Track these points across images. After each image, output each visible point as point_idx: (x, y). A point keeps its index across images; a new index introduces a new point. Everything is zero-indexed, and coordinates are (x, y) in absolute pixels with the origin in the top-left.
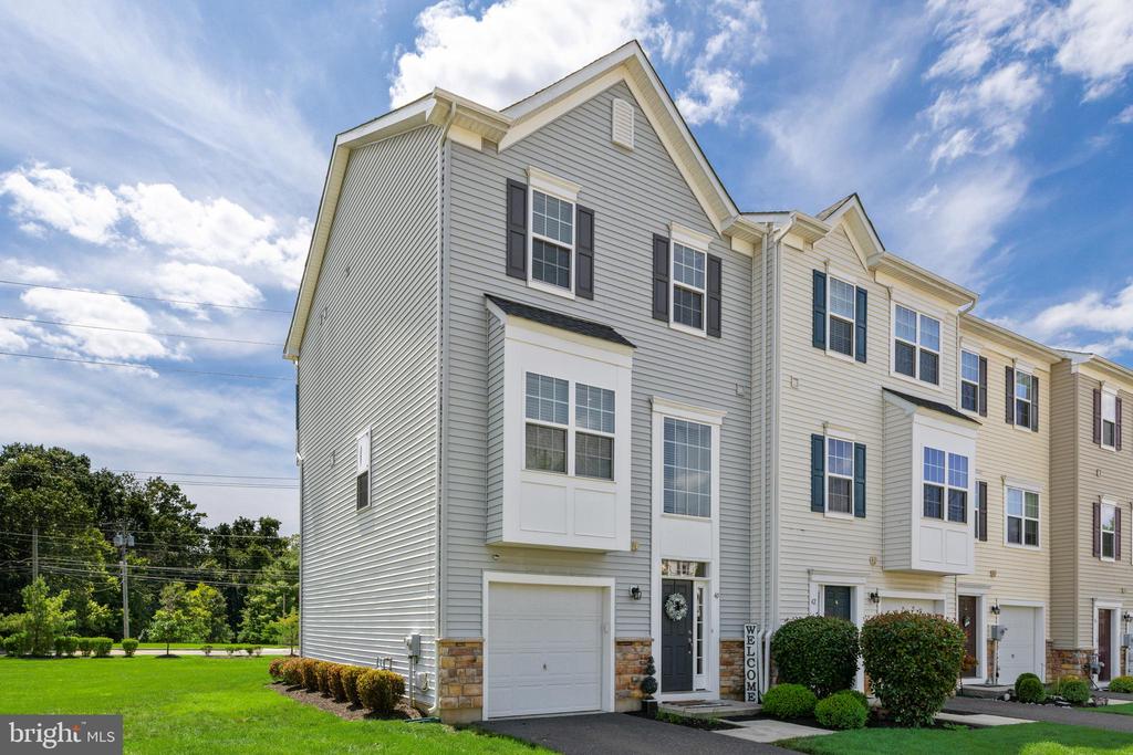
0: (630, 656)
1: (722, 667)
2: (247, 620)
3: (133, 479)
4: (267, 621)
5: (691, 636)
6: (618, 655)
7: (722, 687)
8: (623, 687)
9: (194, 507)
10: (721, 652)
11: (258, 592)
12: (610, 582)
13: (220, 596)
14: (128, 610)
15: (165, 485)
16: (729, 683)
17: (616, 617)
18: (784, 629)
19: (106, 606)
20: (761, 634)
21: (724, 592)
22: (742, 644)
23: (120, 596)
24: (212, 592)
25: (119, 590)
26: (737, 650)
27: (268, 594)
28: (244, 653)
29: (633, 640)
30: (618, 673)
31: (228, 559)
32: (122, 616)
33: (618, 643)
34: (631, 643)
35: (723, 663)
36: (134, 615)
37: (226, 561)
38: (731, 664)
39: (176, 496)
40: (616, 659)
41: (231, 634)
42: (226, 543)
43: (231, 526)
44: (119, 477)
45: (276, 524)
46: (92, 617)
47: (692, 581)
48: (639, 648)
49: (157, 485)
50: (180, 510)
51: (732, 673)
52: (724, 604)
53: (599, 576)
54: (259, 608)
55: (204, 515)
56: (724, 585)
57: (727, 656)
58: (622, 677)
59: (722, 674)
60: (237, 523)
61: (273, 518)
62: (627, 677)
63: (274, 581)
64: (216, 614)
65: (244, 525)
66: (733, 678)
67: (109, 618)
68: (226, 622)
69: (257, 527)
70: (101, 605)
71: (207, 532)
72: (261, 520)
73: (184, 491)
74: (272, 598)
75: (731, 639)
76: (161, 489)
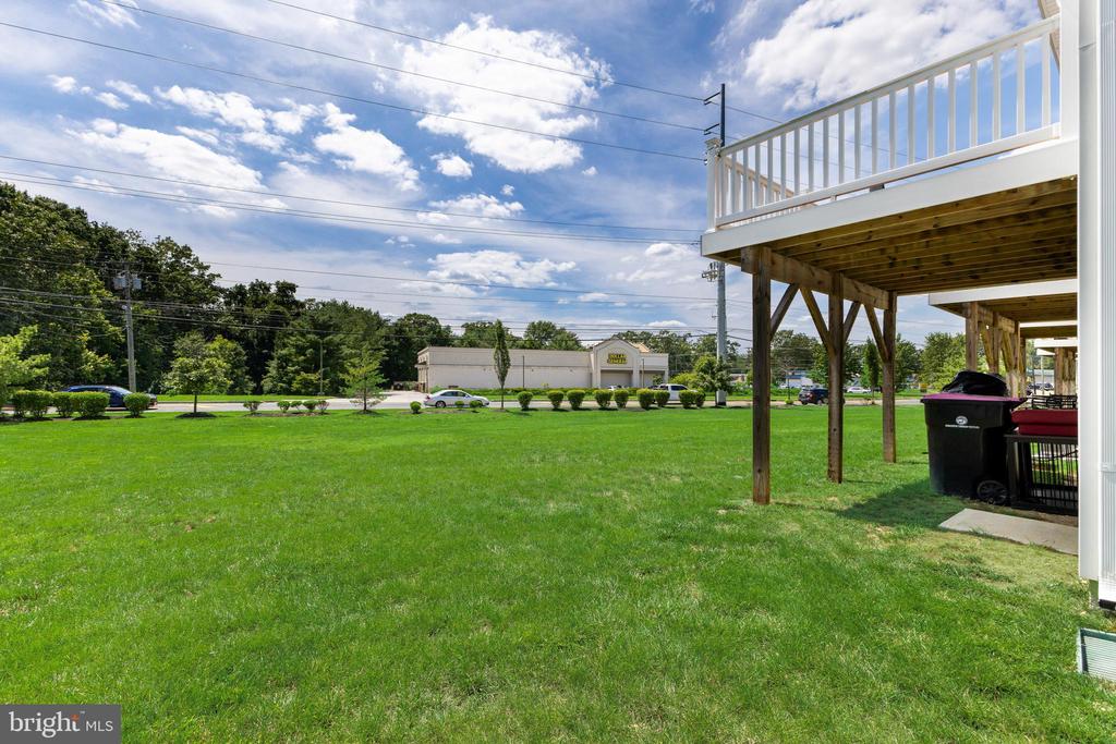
2: (273, 372)
3: (138, 237)
4: (297, 372)
9: (207, 268)
11: (285, 346)
13: (240, 349)
14: (134, 362)
15: (175, 244)
19: (106, 356)
23: (124, 346)
24: (230, 345)
25: (123, 340)
27: (297, 346)
28: (302, 408)
31: (245, 317)
32: (127, 367)
36: (142, 365)
37: (244, 318)
39: (188, 256)
41: (252, 385)
42: (242, 302)
43: (247, 288)
44: (122, 233)
45: (293, 288)
46: (89, 368)
49: (167, 244)
50: (192, 269)
54: (285, 360)
55: (219, 276)
60: (253, 286)
61: (289, 282)
63: (303, 335)
64: (235, 366)
65: (260, 287)
67: (111, 369)
68: (247, 373)
69: (273, 289)
70: (100, 354)
71: (222, 291)
72: (277, 283)
73: (195, 253)
74: (301, 350)
76: (170, 249)
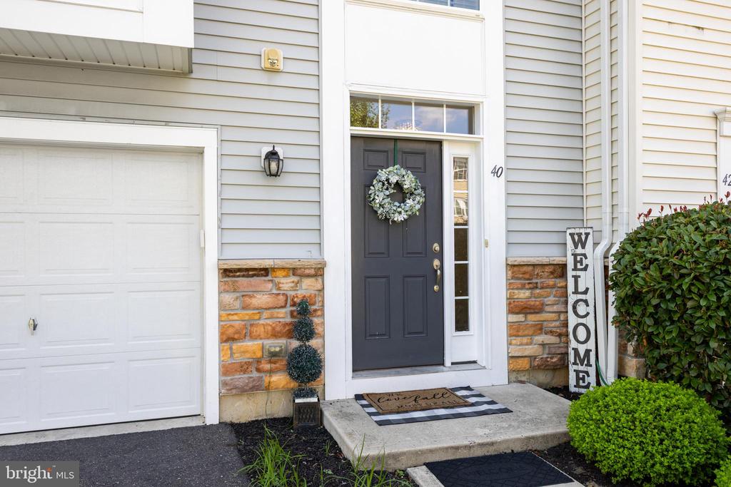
0: (261, 300)
1: (514, 318)
5: (440, 255)
6: (228, 298)
7: (511, 358)
8: (244, 368)
10: (510, 286)
12: (205, 138)
16: (530, 350)
17: (222, 216)
18: (634, 239)
20: (600, 249)
21: (515, 164)
22: (561, 270)
26: (551, 282)
29: (267, 264)
30: (227, 338)
33: (226, 272)
34: (264, 272)
35: (515, 308)
38: (538, 310)
40: (222, 306)
47: (440, 143)
48: (287, 283)
51: (540, 329)
52: (515, 189)
53: (167, 123)
56: (514, 151)
57: (524, 294)
58: (235, 346)
59: (514, 331)
62: (251, 347)
66: (541, 338)
75: (534, 260)
